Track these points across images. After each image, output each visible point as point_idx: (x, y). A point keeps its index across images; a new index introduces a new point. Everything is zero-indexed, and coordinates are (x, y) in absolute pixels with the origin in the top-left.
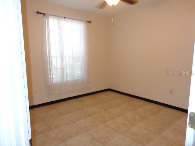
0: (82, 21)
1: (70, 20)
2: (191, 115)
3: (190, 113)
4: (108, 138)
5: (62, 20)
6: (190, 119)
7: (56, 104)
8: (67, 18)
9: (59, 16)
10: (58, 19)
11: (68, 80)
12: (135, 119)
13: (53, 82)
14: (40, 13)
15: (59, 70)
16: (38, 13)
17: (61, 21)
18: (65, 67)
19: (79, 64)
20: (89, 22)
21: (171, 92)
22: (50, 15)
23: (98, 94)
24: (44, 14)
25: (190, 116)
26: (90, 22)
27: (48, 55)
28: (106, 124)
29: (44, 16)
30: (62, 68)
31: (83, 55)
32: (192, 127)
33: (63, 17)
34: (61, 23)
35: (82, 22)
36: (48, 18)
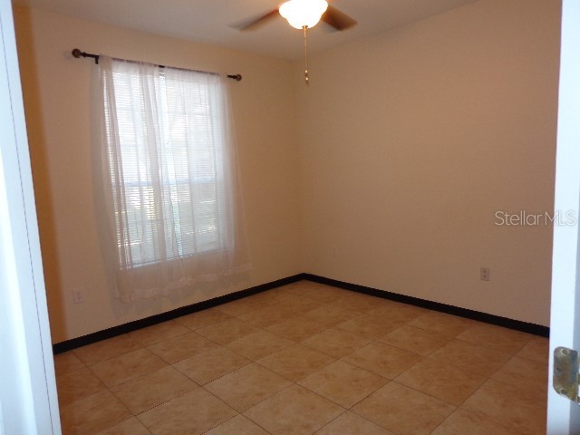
0: (212, 74)
1: (176, 74)
2: (559, 356)
3: (557, 351)
4: (307, 427)
5: (153, 74)
6: (557, 368)
7: (143, 331)
8: (169, 67)
9: (143, 63)
10: (140, 73)
11: (179, 256)
12: (385, 363)
13: (132, 264)
14: (85, 55)
15: (148, 227)
16: (76, 53)
17: (149, 77)
18: (167, 215)
19: (211, 202)
20: (234, 77)
21: (485, 274)
22: (114, 59)
23: (271, 293)
24: (97, 58)
25: (556, 359)
26: (237, 78)
27: (113, 181)
28: (299, 383)
29: (97, 63)
30: (160, 220)
31: (220, 175)
32: (564, 392)
33: (155, 65)
34: (150, 85)
35: (215, 79)
36: (110, 69)
